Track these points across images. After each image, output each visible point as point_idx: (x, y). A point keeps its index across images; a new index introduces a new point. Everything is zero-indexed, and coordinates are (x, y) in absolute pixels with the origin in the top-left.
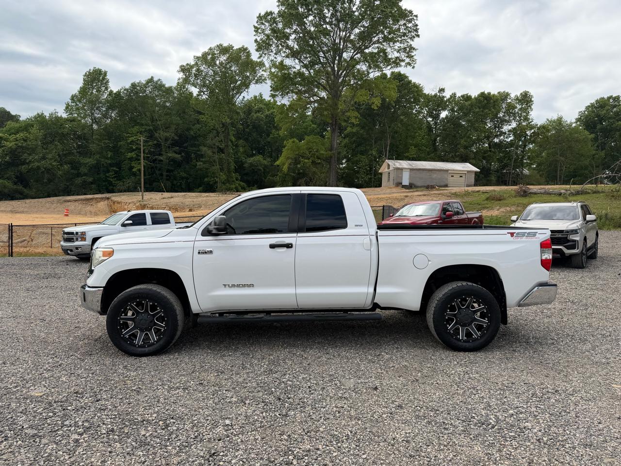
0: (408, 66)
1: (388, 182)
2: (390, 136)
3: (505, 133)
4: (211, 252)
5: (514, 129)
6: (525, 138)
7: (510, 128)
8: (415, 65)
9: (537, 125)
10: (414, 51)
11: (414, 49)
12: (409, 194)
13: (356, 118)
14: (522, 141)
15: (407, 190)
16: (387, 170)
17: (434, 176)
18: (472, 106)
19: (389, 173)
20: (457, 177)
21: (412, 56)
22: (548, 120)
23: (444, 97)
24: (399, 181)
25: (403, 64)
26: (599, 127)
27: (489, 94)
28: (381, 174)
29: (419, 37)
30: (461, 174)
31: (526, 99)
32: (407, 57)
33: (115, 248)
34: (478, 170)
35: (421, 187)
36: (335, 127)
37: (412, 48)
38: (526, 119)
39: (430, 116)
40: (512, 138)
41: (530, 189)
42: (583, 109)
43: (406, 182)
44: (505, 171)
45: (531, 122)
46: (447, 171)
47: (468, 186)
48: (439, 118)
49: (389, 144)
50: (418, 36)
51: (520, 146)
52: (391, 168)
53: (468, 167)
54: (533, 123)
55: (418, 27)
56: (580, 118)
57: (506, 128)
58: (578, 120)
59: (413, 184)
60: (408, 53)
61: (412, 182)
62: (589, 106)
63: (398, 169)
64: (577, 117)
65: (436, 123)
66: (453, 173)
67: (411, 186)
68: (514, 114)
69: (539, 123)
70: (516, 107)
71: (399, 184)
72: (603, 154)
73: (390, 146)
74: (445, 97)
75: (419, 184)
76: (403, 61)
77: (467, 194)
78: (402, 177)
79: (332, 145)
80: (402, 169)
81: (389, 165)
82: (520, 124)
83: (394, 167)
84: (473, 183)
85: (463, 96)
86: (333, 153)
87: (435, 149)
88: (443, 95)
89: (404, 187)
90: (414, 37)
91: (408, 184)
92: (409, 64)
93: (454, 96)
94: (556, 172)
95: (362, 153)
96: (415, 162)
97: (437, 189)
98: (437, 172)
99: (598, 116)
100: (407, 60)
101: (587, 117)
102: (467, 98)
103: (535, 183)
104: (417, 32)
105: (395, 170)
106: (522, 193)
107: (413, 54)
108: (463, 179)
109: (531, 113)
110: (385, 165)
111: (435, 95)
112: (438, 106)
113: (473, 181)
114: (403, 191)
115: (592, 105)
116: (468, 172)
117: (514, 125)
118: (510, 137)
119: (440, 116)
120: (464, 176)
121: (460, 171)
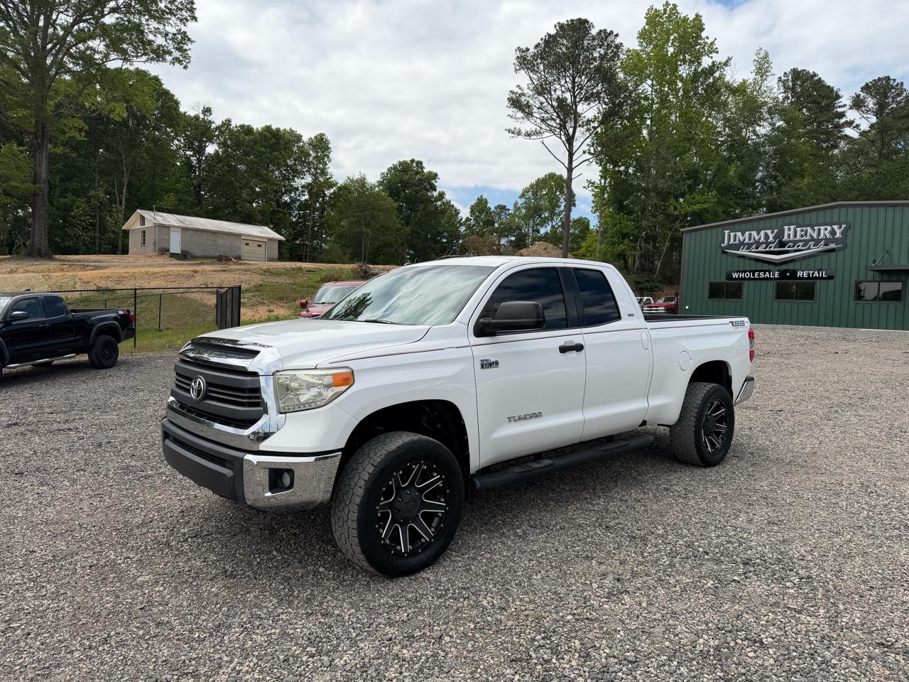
0: (176, 64)
1: (142, 246)
2: (127, 170)
3: (297, 189)
4: (497, 363)
5: (309, 184)
6: (324, 199)
7: (303, 182)
8: (188, 65)
9: (337, 183)
10: (189, 43)
11: (189, 39)
12: (199, 268)
13: (80, 130)
14: (320, 203)
15: (181, 262)
16: (138, 226)
17: (221, 242)
18: (255, 143)
19: (144, 232)
20: (253, 246)
21: (186, 50)
22: (349, 178)
23: (210, 122)
24: (164, 245)
25: (169, 58)
26: (402, 195)
27: (278, 130)
28: (126, 233)
29: (196, 21)
30: (260, 242)
31: (321, 144)
32: (177, 49)
33: (354, 365)
34: (282, 238)
35: (201, 257)
36: (42, 141)
37: (185, 37)
38: (324, 172)
39: (190, 148)
40: (307, 197)
41: (371, 269)
42: (385, 171)
43: (176, 247)
44: (298, 242)
45: (330, 178)
46: (239, 236)
47: (270, 260)
48: (204, 153)
49: (126, 183)
50: (195, 18)
51: (317, 210)
52: (147, 225)
53: (266, 232)
54: (332, 180)
55: (194, 6)
56: (383, 182)
57: (299, 182)
58: (381, 183)
59: (190, 254)
60: (179, 43)
61: (183, 249)
62: (391, 168)
63: (162, 226)
64: (379, 180)
65: (199, 160)
66: (249, 240)
67: (184, 256)
68: (309, 163)
69: (341, 182)
70: (310, 155)
71: (164, 251)
72: (408, 229)
73: (127, 186)
74: (213, 122)
75: (197, 252)
76: (170, 53)
77: (268, 272)
78: (169, 239)
79: (35, 175)
80: (168, 227)
81: (143, 219)
82: (316, 179)
83: (155, 222)
84: (276, 256)
85: (242, 126)
86: (40, 188)
87: (199, 199)
88: (210, 118)
89: (173, 255)
90: (187, 20)
91: (179, 252)
92: (177, 60)
93: (227, 123)
94: (360, 246)
95: (77, 193)
96: (187, 218)
97: (234, 262)
98: (225, 236)
99: (402, 181)
100: (177, 54)
101: (389, 181)
102: (247, 130)
103: (337, 260)
104: (193, 12)
105: (157, 228)
106: (362, 274)
107: (185, 47)
108: (262, 249)
109: (329, 165)
110: (135, 218)
111: (197, 118)
112: (203, 134)
113: (275, 253)
114: (171, 262)
115: (395, 168)
116: (270, 239)
117: (308, 179)
118: (304, 195)
119: (205, 150)
120: (263, 246)
121: (258, 237)
